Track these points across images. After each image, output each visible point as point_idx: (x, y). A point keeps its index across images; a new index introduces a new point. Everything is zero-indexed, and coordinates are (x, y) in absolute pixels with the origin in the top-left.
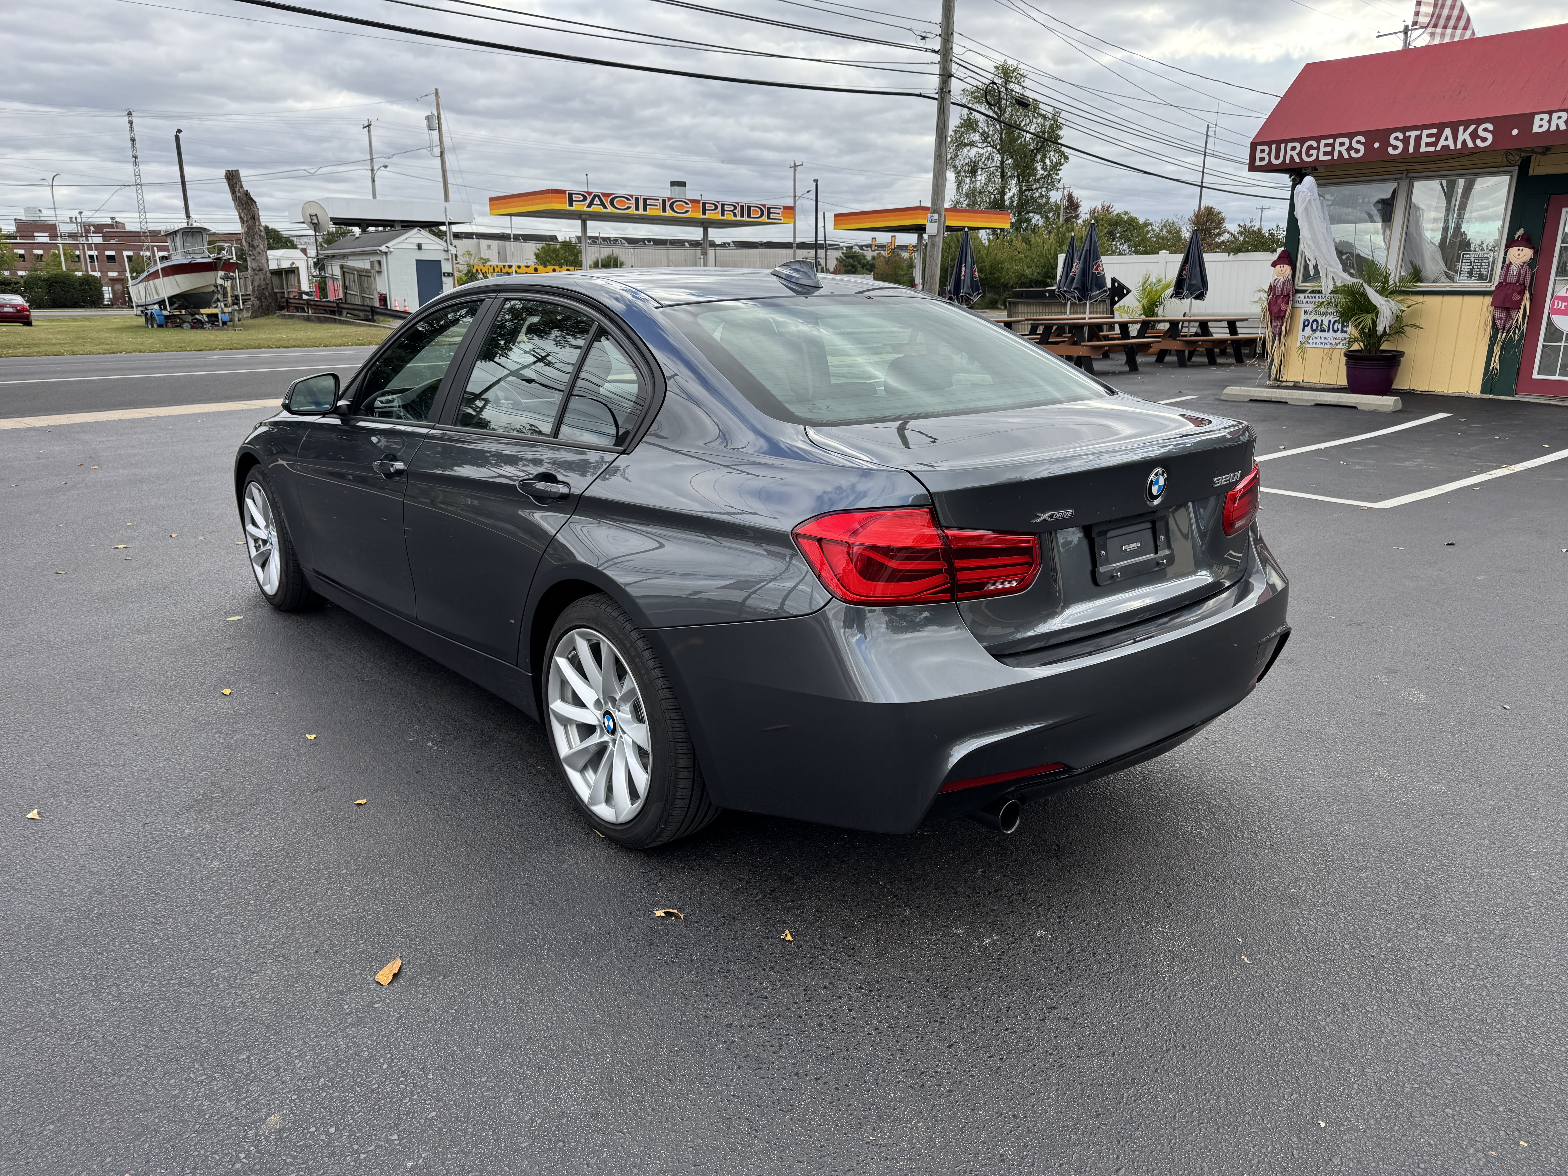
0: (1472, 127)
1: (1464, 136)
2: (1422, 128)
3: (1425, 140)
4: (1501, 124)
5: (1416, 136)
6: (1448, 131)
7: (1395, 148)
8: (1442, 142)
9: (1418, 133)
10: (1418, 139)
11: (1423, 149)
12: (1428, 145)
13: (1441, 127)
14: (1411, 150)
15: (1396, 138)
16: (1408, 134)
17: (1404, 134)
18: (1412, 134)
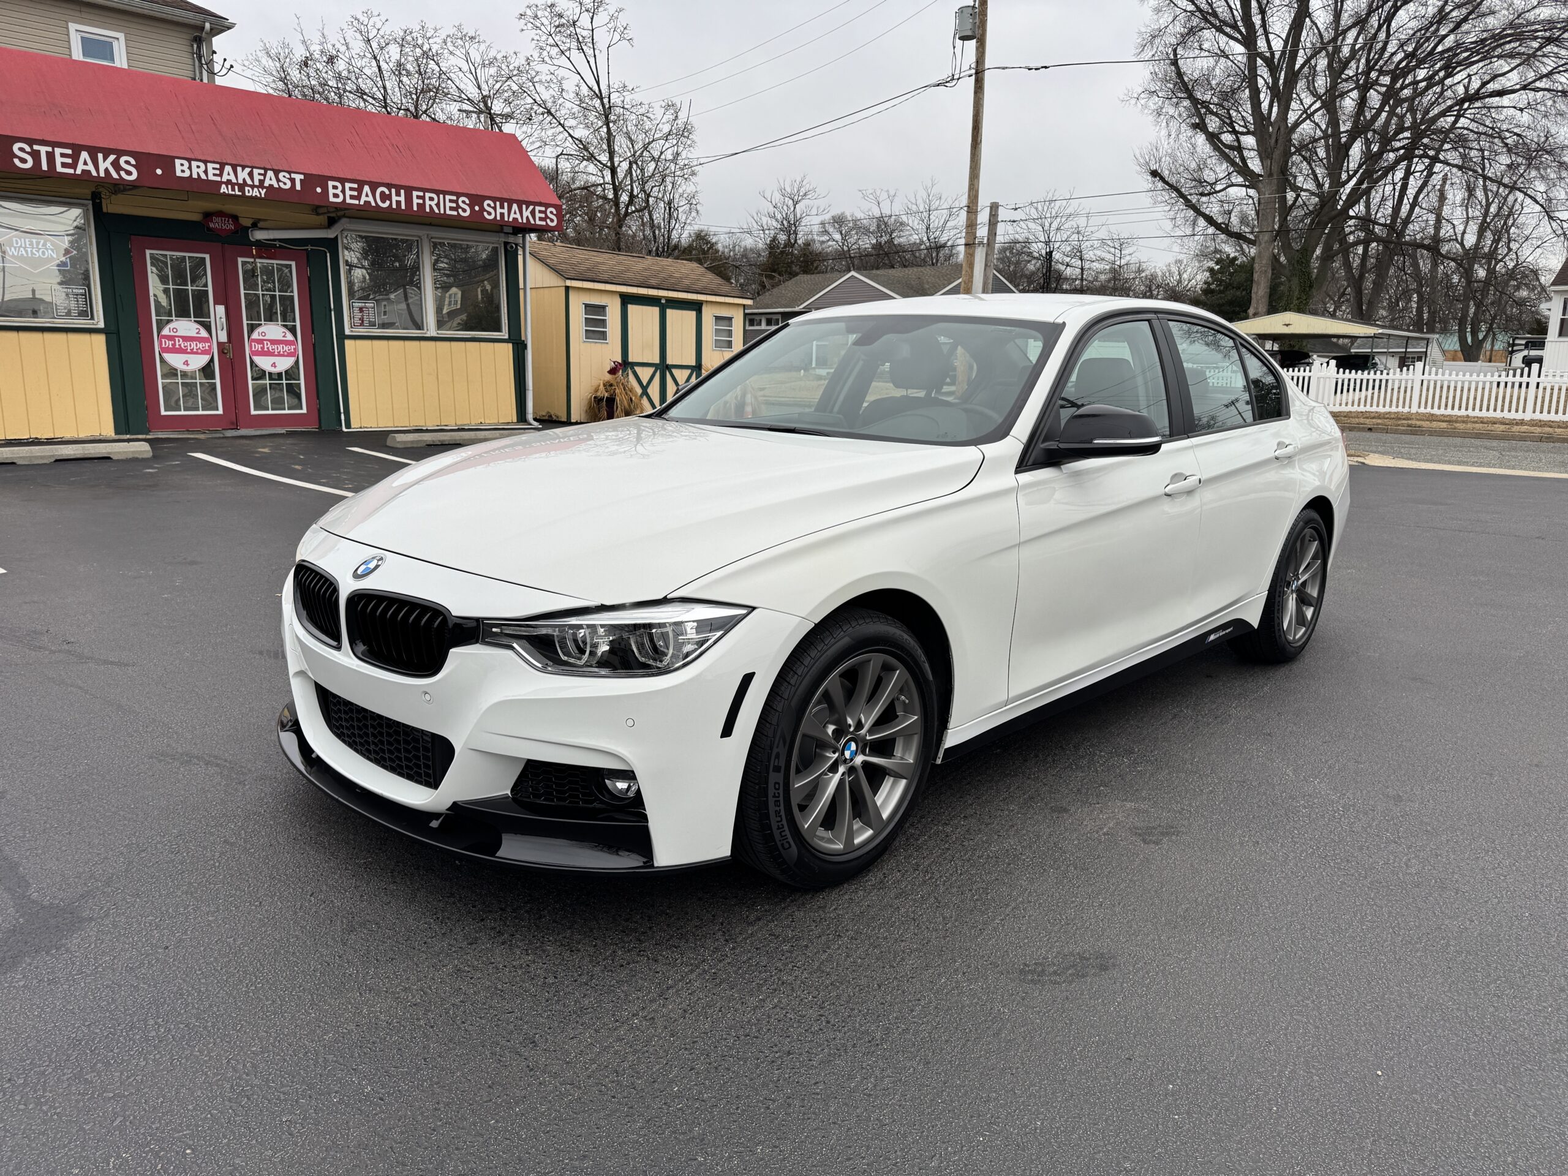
0: (112, 157)
1: (105, 164)
2: (54, 144)
3: (59, 160)
4: (144, 161)
5: (47, 152)
6: (84, 155)
7: (24, 161)
8: (80, 167)
9: (50, 149)
10: (51, 156)
11: (59, 169)
12: (64, 165)
13: (77, 149)
14: (45, 167)
15: (21, 149)
16: (36, 147)
17: (31, 147)
18: (43, 150)
